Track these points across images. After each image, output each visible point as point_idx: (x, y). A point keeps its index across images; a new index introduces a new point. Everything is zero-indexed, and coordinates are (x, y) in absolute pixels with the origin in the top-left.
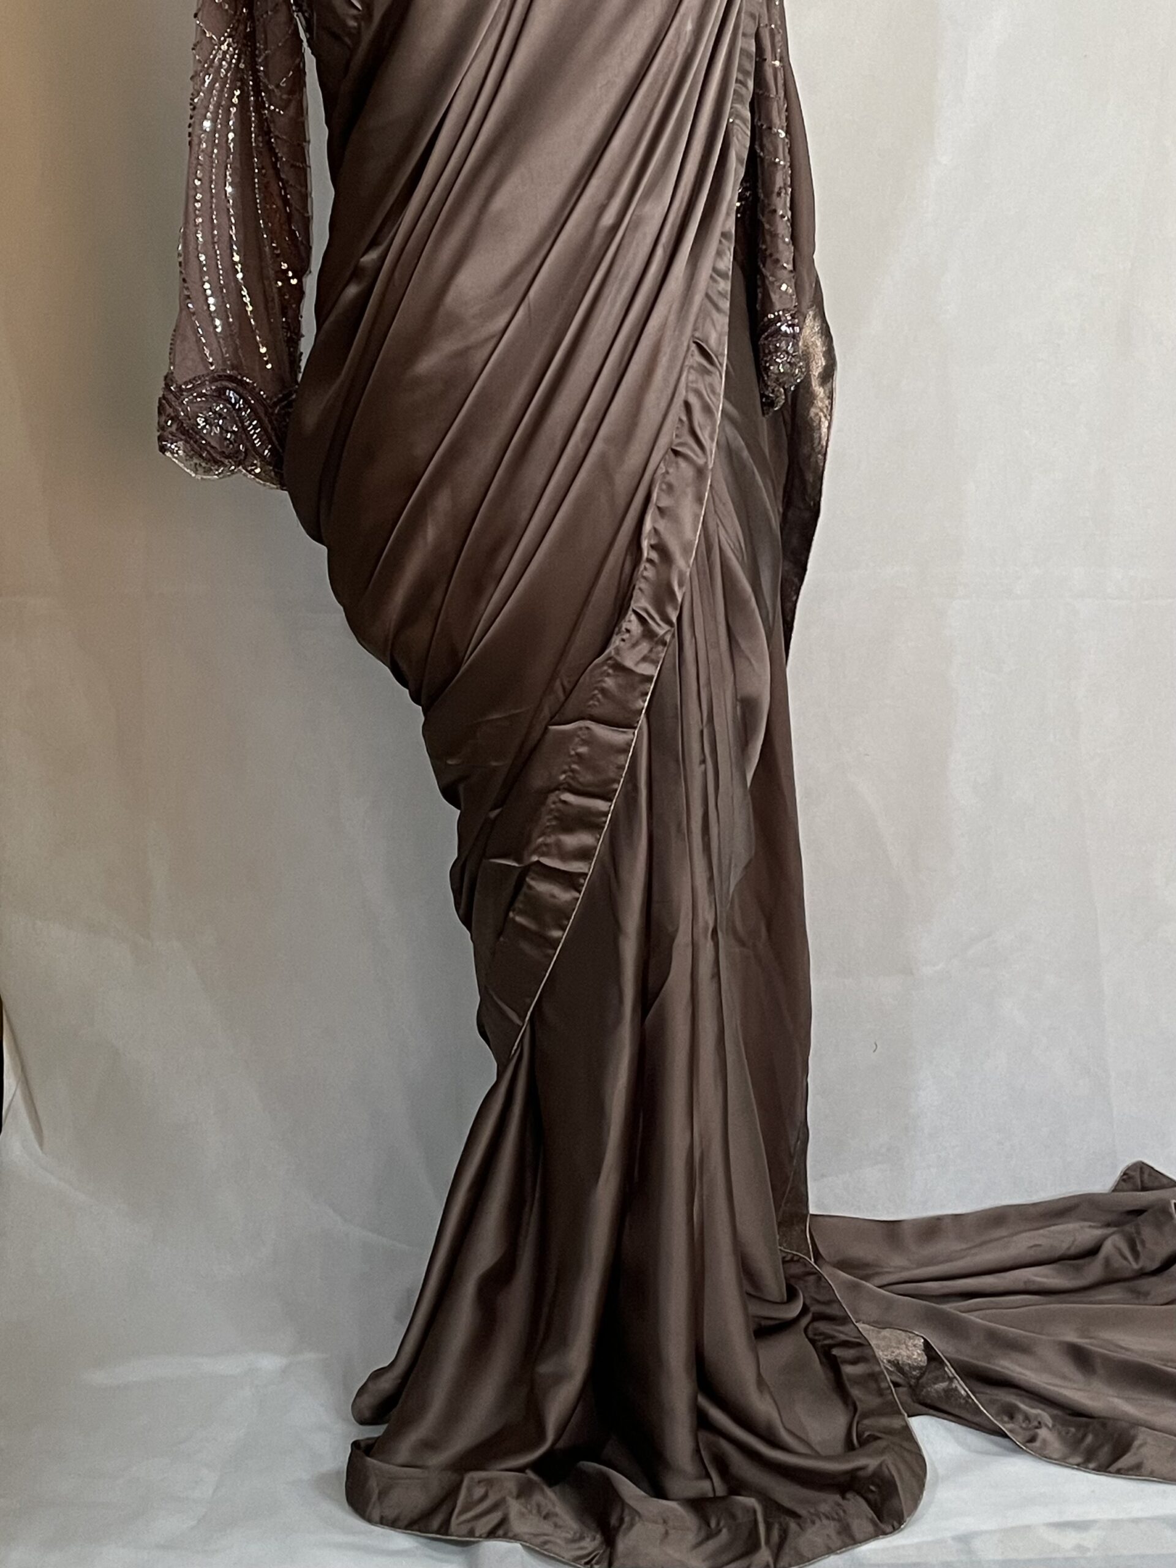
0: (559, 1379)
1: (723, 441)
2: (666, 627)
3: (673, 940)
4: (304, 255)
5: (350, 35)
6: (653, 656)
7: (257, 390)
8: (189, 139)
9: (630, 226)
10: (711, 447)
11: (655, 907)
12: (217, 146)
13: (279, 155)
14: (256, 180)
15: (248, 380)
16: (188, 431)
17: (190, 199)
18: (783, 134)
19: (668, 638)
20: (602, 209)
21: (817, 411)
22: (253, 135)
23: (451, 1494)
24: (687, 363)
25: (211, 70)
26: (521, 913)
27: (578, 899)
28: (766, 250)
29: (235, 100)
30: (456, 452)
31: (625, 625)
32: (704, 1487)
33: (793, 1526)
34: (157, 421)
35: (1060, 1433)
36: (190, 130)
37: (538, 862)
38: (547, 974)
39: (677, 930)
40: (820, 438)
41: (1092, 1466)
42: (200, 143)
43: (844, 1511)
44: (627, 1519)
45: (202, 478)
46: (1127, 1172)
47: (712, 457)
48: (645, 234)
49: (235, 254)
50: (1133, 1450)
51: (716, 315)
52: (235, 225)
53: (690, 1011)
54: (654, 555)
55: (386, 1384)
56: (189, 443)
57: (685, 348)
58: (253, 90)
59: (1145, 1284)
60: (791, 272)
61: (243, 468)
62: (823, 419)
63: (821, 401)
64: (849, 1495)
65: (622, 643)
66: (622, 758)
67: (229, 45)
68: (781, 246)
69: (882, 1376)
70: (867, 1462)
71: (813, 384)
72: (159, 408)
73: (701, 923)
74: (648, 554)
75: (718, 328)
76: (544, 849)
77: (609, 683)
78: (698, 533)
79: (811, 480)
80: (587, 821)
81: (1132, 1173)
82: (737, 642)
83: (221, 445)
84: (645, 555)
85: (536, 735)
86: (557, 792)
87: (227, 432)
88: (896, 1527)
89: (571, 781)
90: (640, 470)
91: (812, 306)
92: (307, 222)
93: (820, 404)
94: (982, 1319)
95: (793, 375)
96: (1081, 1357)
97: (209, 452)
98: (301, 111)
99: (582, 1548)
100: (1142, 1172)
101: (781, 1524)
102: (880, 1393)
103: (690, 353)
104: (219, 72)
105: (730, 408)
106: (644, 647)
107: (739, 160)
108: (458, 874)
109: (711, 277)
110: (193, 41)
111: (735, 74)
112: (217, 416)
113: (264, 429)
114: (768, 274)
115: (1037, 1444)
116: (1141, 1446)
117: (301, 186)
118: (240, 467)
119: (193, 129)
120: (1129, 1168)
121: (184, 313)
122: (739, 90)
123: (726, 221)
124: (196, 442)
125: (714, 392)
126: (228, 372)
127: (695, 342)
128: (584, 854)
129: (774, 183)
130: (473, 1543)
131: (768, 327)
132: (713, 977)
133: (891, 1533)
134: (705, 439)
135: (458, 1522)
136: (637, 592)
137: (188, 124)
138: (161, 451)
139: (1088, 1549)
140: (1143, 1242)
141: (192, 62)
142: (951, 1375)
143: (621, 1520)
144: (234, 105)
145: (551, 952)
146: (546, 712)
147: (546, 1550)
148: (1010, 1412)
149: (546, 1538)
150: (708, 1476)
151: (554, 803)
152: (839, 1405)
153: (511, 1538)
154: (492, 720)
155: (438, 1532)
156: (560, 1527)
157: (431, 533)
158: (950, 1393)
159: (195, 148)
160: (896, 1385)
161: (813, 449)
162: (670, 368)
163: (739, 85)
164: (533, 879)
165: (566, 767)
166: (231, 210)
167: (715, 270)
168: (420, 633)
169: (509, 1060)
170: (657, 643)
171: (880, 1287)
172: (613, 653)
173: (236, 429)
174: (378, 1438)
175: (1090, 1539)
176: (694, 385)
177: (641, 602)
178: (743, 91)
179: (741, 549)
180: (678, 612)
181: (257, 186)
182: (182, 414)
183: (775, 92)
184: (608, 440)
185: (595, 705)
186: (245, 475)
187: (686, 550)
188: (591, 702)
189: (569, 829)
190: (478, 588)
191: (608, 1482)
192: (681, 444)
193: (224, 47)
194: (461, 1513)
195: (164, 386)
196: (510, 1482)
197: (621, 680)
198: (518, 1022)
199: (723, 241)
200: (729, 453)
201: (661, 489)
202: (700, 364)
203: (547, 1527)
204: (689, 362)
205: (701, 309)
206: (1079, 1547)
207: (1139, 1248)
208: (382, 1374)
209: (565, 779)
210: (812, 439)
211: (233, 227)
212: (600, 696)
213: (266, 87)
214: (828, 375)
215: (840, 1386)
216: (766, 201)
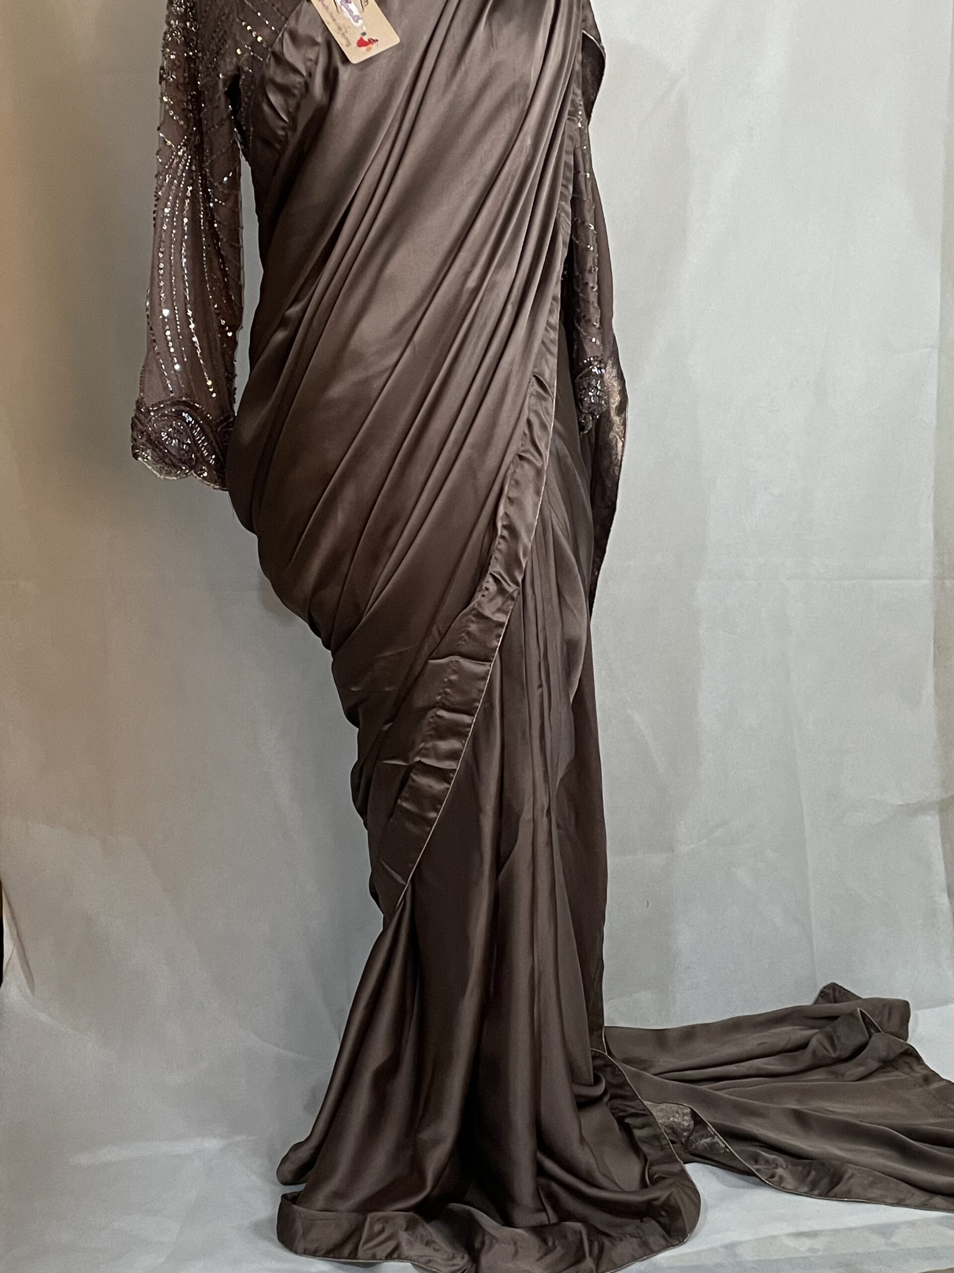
0: (436, 1142)
1: (554, 449)
2: (514, 587)
3: (519, 817)
4: (237, 313)
5: (279, 141)
6: (505, 607)
7: (205, 413)
8: (153, 222)
9: (488, 288)
10: (546, 454)
11: (507, 794)
12: (175, 228)
13: (221, 236)
14: (204, 255)
15: (198, 406)
16: (154, 442)
17: (154, 267)
18: (592, 227)
19: (515, 595)
20: (467, 274)
21: (614, 434)
22: (202, 221)
23: (357, 1230)
24: (528, 392)
25: (171, 171)
26: (406, 800)
27: (448, 789)
28: (581, 312)
29: (189, 194)
30: (359, 457)
31: (485, 585)
32: (542, 1218)
33: (607, 1243)
34: (131, 435)
35: (791, 1171)
36: (155, 215)
37: (420, 761)
38: (425, 846)
39: (522, 809)
40: (617, 454)
41: (816, 1192)
42: (162, 225)
43: (643, 1231)
44: (487, 1242)
45: (164, 478)
46: (824, 990)
47: (546, 461)
48: (498, 295)
49: (188, 310)
50: (844, 1180)
51: (549, 357)
52: (188, 287)
53: (531, 869)
54: (506, 533)
55: (304, 1154)
56: (155, 451)
57: (528, 380)
58: (201, 187)
59: (841, 1067)
60: (599, 328)
61: (195, 472)
62: (619, 440)
63: (617, 428)
64: (645, 1219)
65: (483, 599)
66: (482, 683)
67: (184, 152)
68: (592, 310)
69: (663, 1136)
70: (659, 1194)
71: (612, 415)
72: (132, 425)
73: (538, 806)
74: (501, 532)
75: (551, 366)
76: (424, 751)
77: (473, 628)
78: (537, 517)
79: (610, 486)
80: (456, 731)
81: (826, 991)
82: (563, 597)
83: (179, 454)
84: (499, 533)
85: (418, 668)
86: (435, 710)
87: (183, 444)
88: (681, 1241)
89: (444, 701)
90: (495, 471)
91: (611, 357)
92: (240, 289)
93: (617, 430)
94: (729, 1095)
95: (601, 405)
96: (801, 1119)
97: (170, 459)
98: (237, 203)
99: (454, 1265)
100: (834, 990)
101: (598, 1242)
102: (662, 1148)
103: (531, 383)
104: (177, 172)
105: (558, 425)
106: (499, 600)
107: (564, 243)
108: (358, 773)
109: (546, 329)
110: (157, 149)
111: (561, 180)
112: (176, 431)
113: (210, 444)
114: (582, 331)
115: (776, 1179)
116: (850, 1178)
117: (237, 261)
118: (193, 472)
119: (157, 215)
120: (825, 988)
121: (151, 353)
122: (564, 192)
123: (555, 289)
124: (160, 450)
125: (548, 414)
126: (184, 399)
127: (535, 376)
128: (453, 755)
129: (586, 264)
130: (374, 1264)
131: (583, 369)
132: (547, 844)
133: (677, 1245)
134: (542, 447)
135: (364, 1249)
136: (493, 561)
137: (153, 211)
138: (134, 457)
139: (818, 1250)
140: (839, 1038)
141: (156, 163)
142: (712, 1133)
143: (483, 1243)
144: (188, 197)
145: (428, 829)
146: (426, 650)
147: (429, 1267)
148: (756, 1159)
149: (429, 1258)
150: (545, 1210)
151: (432, 717)
152: (633, 1157)
153: (403, 1259)
154: (386, 657)
155: (348, 1258)
156: (438, 1250)
157: (340, 517)
158: (712, 1146)
159: (159, 229)
160: (673, 1142)
161: (611, 462)
162: (517, 394)
163: (563, 188)
164: (416, 774)
165: (441, 691)
166: (185, 276)
167: (548, 324)
168: (331, 593)
169: (395, 912)
170: (507, 599)
171: (655, 1075)
172: (476, 606)
173: (190, 442)
174: (301, 1192)
175: (819, 1244)
176: (534, 408)
177: (496, 567)
178: (566, 192)
179: (567, 529)
180: (522, 576)
181: (205, 259)
182: (150, 429)
183: (587, 197)
184: (473, 446)
185: (462, 645)
186: (195, 477)
187: (529, 531)
188: (460, 642)
189: (442, 737)
190: (375, 558)
191: (471, 1215)
192: (525, 451)
193: (180, 153)
194: (367, 1242)
195: (135, 408)
196: (401, 1219)
197: (482, 626)
198: (404, 883)
199: (554, 302)
200: (558, 458)
201: (510, 484)
202: (538, 392)
203: (428, 1251)
204: (531, 390)
205: (540, 352)
206: (810, 1250)
207: (836, 1042)
208: (300, 1146)
209: (440, 699)
210: (610, 455)
211: (187, 290)
212: (466, 637)
213: (212, 184)
214: (622, 408)
215: (634, 1145)
216: (580, 277)
